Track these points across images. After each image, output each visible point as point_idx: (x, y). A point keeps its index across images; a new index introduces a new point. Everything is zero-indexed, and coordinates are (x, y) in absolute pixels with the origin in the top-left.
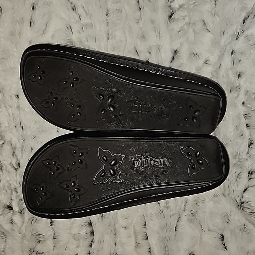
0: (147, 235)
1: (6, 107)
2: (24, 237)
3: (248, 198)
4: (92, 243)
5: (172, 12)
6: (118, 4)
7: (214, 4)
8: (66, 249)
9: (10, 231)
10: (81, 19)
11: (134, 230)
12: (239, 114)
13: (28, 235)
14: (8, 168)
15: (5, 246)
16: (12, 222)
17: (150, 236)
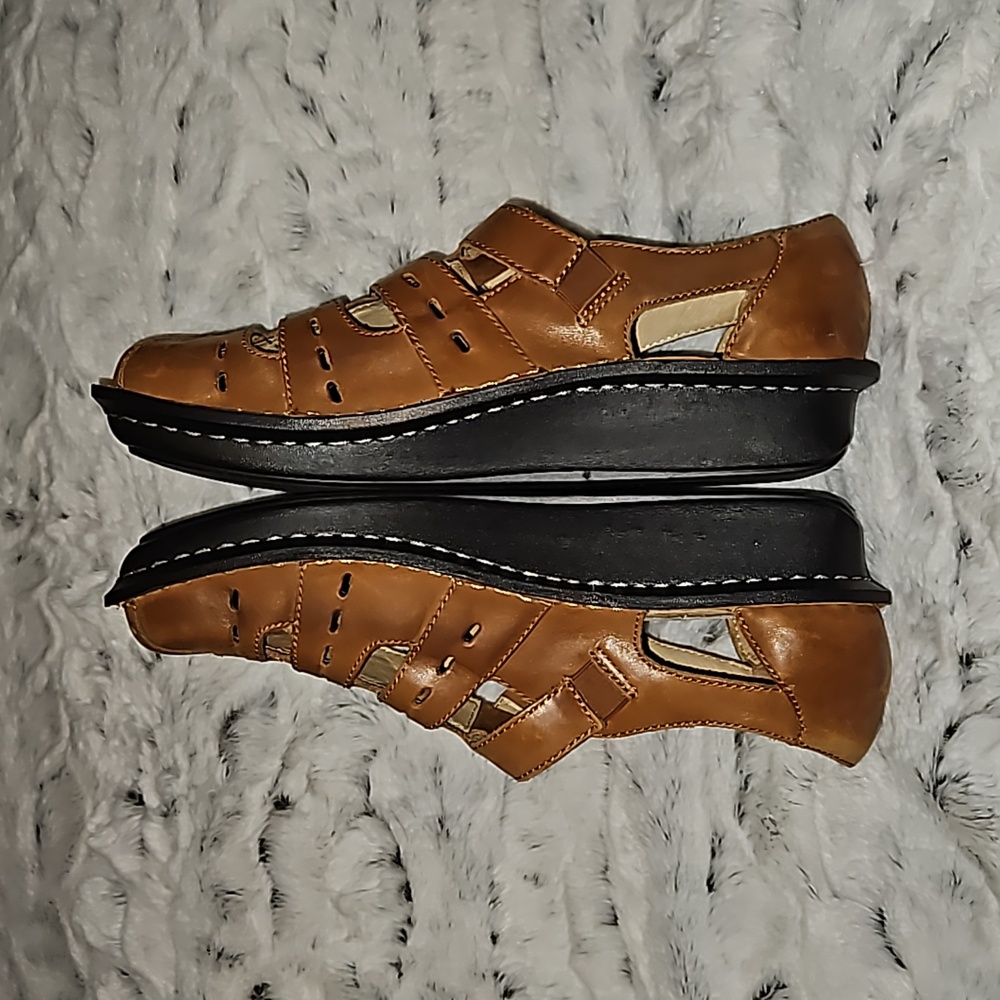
0: (613, 908)
1: (115, 459)
2: (177, 898)
3: (960, 763)
4: (406, 928)
5: (659, 77)
6: (471, 75)
7: (791, 24)
8: (313, 947)
9: (136, 879)
10: (334, 140)
11: (567, 887)
12: (907, 432)
13: (191, 890)
14: (124, 664)
15: (124, 928)
16: (143, 848)
17: (624, 911)
